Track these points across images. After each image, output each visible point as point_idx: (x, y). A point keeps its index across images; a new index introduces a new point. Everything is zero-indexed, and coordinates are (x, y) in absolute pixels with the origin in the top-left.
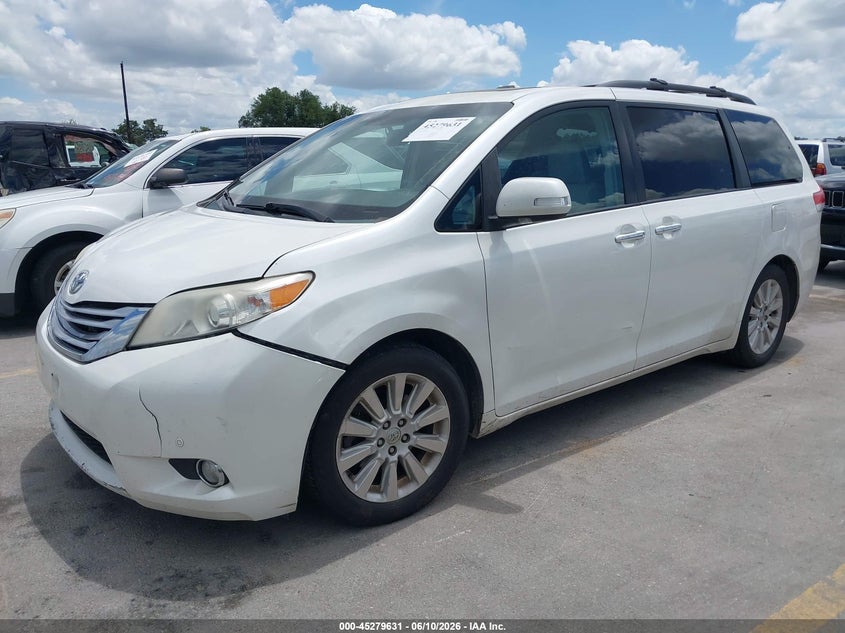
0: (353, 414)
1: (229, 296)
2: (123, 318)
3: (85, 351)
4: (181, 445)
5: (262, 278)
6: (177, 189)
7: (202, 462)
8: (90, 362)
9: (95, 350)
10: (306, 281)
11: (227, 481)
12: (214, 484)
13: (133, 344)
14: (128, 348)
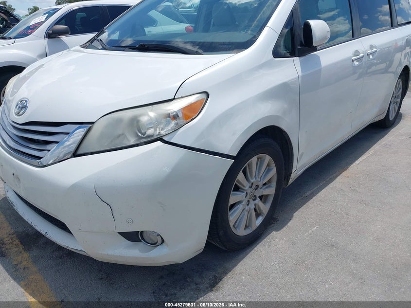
0: (233, 191)
1: (151, 114)
2: (68, 133)
3: (40, 158)
4: (130, 222)
5: (174, 99)
6: (64, 38)
7: (142, 232)
8: (45, 166)
9: (47, 157)
10: (203, 99)
11: (163, 241)
12: (154, 244)
13: (79, 152)
14: (75, 155)
